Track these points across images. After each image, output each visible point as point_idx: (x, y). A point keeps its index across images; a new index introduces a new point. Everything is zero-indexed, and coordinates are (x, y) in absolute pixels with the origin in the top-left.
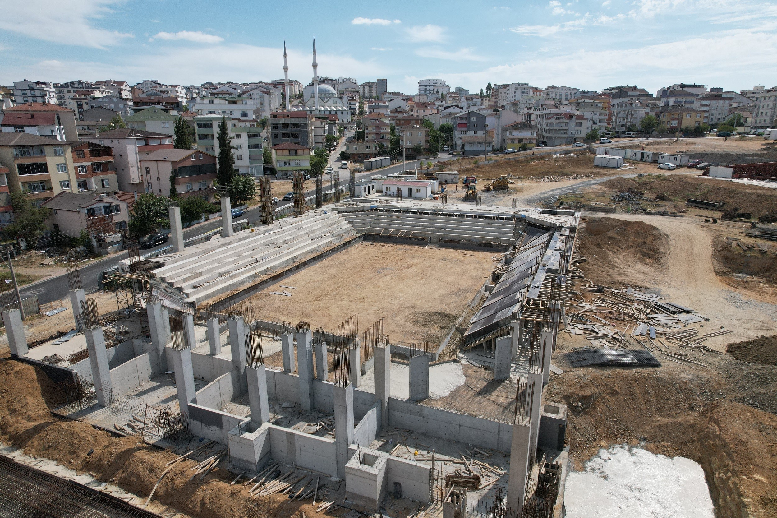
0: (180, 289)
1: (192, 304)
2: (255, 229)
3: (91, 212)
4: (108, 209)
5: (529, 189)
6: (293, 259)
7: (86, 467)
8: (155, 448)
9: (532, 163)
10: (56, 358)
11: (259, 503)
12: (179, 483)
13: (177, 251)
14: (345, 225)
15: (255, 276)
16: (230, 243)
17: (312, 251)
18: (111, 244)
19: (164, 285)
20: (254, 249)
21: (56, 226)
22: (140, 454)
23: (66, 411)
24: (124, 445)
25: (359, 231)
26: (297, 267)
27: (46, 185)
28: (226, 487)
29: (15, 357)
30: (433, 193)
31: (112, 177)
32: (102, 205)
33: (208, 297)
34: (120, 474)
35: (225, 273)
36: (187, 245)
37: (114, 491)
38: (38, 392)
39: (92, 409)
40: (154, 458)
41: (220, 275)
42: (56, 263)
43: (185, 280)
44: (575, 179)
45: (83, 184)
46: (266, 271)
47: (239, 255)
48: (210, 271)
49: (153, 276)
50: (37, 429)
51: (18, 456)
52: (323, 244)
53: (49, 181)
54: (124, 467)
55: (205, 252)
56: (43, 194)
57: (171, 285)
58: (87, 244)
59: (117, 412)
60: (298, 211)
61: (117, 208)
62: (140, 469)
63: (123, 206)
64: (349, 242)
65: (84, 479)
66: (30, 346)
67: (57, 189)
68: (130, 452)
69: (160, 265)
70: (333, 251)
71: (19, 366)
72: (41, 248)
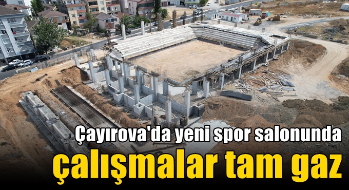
0: (121, 52)
1: (123, 58)
2: (153, 33)
3: (107, 21)
4: (113, 20)
5: (290, 21)
6: (164, 45)
7: (85, 96)
8: (100, 94)
9: (308, 6)
10: (85, 68)
11: (114, 110)
12: (101, 102)
13: (123, 39)
14: (191, 33)
15: (147, 50)
16: (142, 38)
17: (173, 43)
18: (112, 33)
19: (116, 51)
20: (150, 40)
21: (98, 25)
22: (95, 95)
23: (84, 82)
24: (93, 92)
25: (196, 36)
26: (164, 48)
27: (97, 9)
28: (110, 105)
29: (76, 66)
30: (243, 20)
31: (119, 6)
32: (111, 19)
33: (129, 56)
34: (91, 98)
35: (137, 48)
36: (127, 38)
37: (89, 102)
38: (80, 76)
39: (91, 83)
40: (98, 96)
41: (135, 49)
42: (96, 38)
43: (123, 50)
44: (319, 17)
45: (109, 9)
46: (152, 49)
47: (143, 42)
48: (132, 47)
49: (113, 47)
50: (78, 85)
51: (73, 90)
52: (178, 41)
53: (97, 8)
54: (92, 97)
55: (132, 40)
56: (96, 12)
57: (118, 51)
58: (106, 32)
59: (95, 85)
60: (174, 26)
61: (116, 20)
62: (94, 98)
63: (118, 19)
64: (190, 40)
65: (84, 98)
66: (81, 64)
67: (100, 11)
68: (93, 94)
69: (117, 44)
70: (181, 43)
71: (77, 69)
72: (93, 32)
